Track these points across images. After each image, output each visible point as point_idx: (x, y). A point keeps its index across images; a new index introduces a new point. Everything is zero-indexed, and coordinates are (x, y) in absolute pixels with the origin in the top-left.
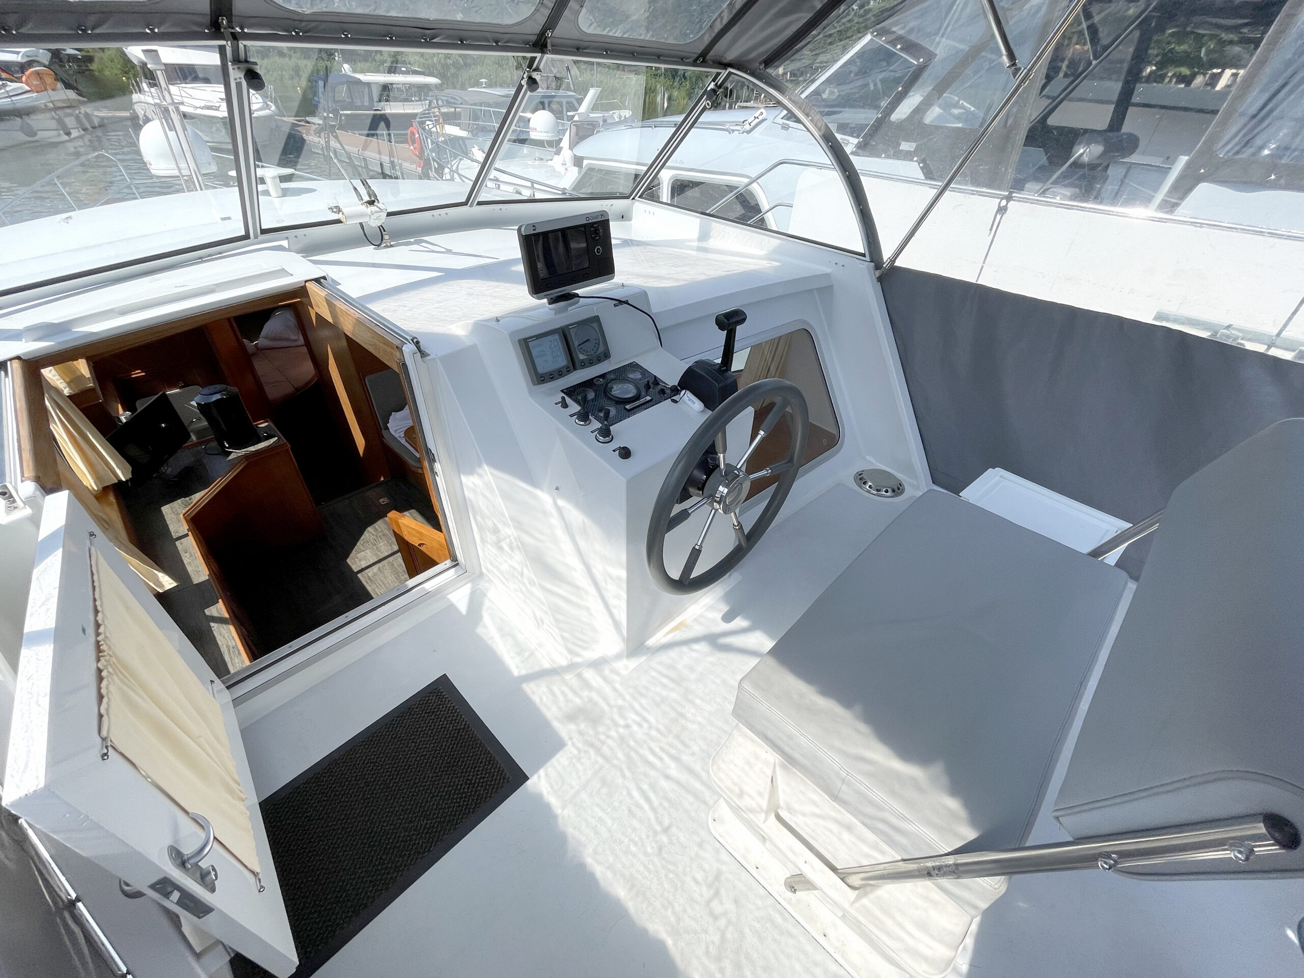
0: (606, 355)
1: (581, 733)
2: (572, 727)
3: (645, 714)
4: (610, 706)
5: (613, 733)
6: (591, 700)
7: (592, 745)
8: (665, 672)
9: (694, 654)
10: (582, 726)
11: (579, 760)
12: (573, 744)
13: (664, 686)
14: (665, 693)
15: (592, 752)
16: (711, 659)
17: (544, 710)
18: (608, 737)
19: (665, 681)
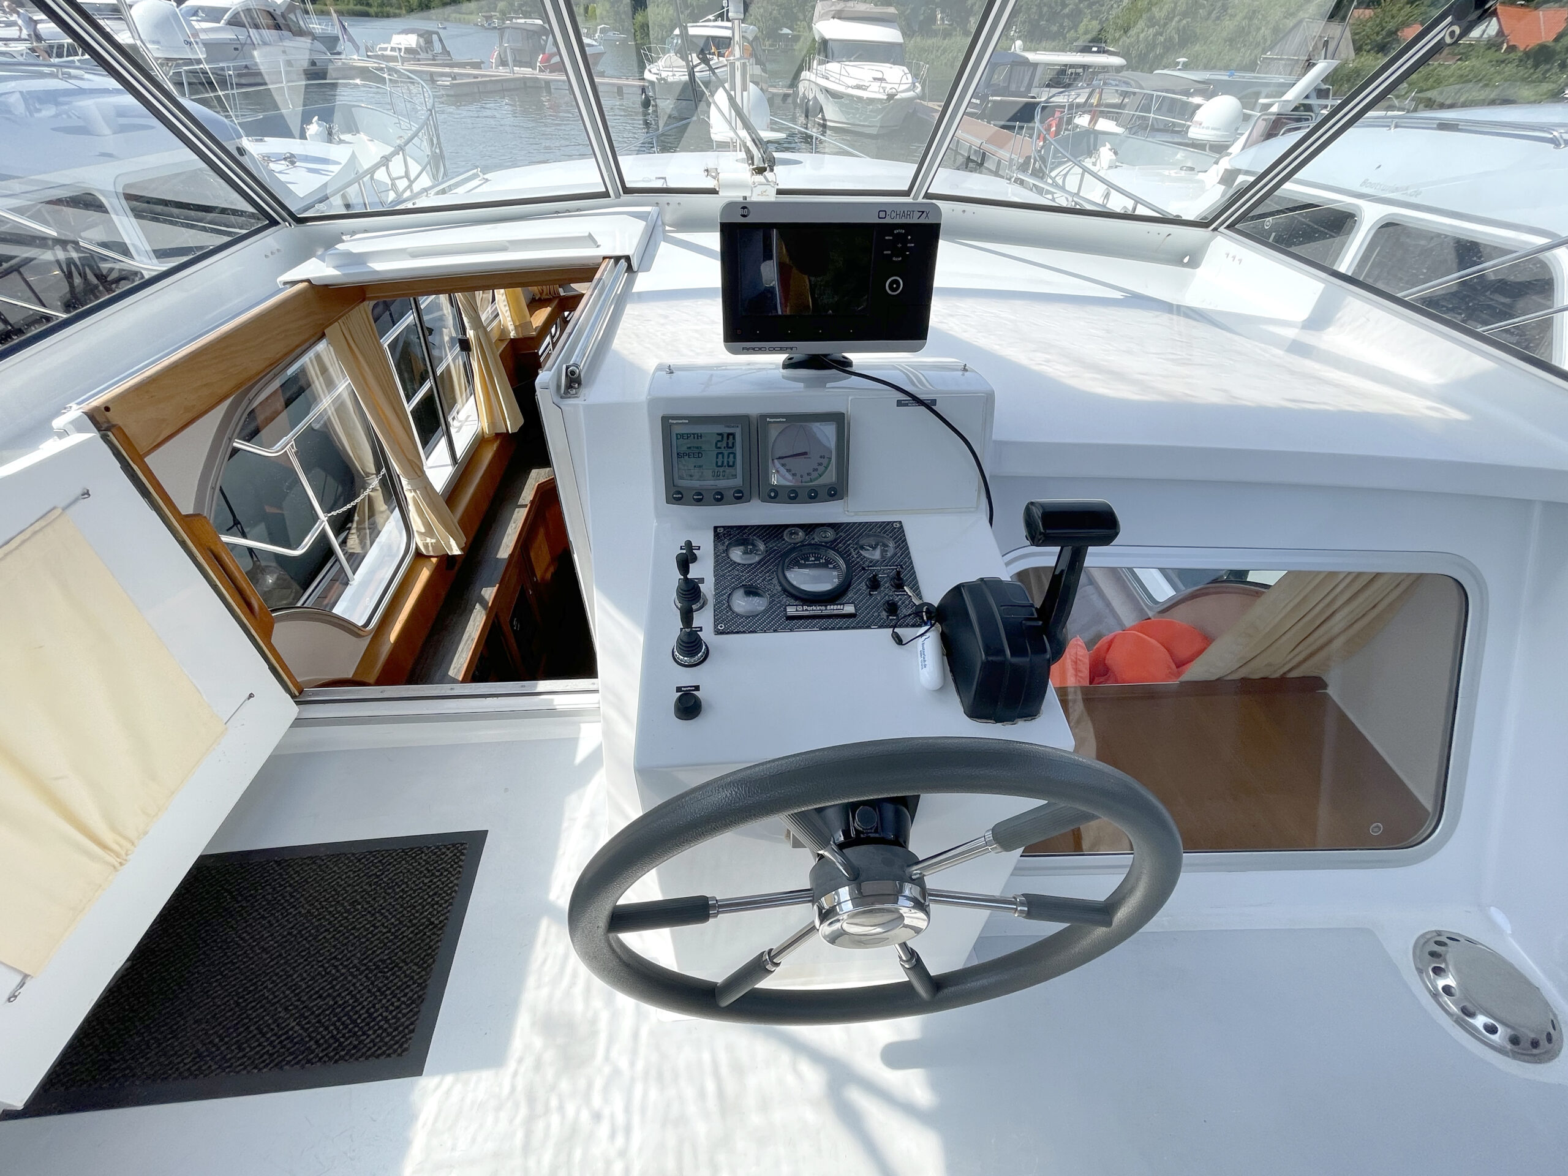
0: (836, 492)
1: (538, 1066)
2: (538, 1042)
3: (636, 1119)
4: (607, 1058)
5: (570, 1109)
6: (594, 1022)
7: (531, 1100)
8: (724, 1070)
9: (790, 1079)
10: (549, 1056)
11: (498, 1108)
12: (515, 1074)
13: (702, 1094)
14: (692, 1109)
15: (523, 1111)
16: (810, 1116)
17: (531, 981)
18: (561, 1108)
19: (710, 1087)
